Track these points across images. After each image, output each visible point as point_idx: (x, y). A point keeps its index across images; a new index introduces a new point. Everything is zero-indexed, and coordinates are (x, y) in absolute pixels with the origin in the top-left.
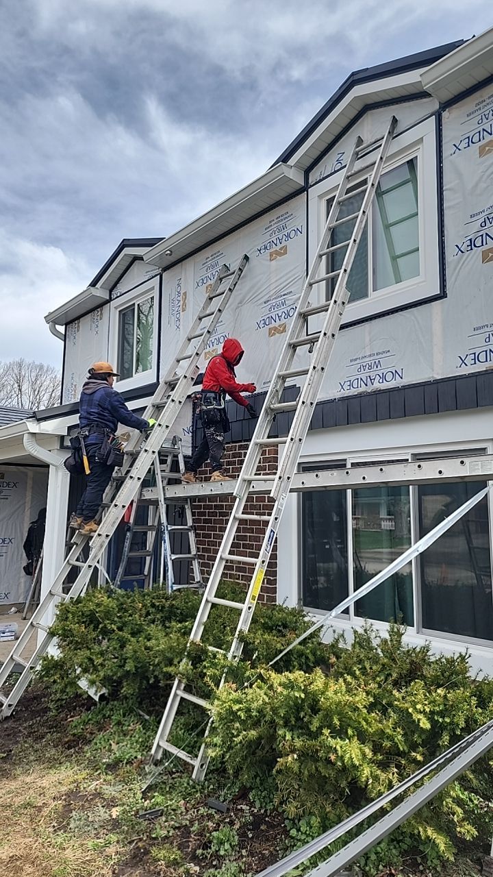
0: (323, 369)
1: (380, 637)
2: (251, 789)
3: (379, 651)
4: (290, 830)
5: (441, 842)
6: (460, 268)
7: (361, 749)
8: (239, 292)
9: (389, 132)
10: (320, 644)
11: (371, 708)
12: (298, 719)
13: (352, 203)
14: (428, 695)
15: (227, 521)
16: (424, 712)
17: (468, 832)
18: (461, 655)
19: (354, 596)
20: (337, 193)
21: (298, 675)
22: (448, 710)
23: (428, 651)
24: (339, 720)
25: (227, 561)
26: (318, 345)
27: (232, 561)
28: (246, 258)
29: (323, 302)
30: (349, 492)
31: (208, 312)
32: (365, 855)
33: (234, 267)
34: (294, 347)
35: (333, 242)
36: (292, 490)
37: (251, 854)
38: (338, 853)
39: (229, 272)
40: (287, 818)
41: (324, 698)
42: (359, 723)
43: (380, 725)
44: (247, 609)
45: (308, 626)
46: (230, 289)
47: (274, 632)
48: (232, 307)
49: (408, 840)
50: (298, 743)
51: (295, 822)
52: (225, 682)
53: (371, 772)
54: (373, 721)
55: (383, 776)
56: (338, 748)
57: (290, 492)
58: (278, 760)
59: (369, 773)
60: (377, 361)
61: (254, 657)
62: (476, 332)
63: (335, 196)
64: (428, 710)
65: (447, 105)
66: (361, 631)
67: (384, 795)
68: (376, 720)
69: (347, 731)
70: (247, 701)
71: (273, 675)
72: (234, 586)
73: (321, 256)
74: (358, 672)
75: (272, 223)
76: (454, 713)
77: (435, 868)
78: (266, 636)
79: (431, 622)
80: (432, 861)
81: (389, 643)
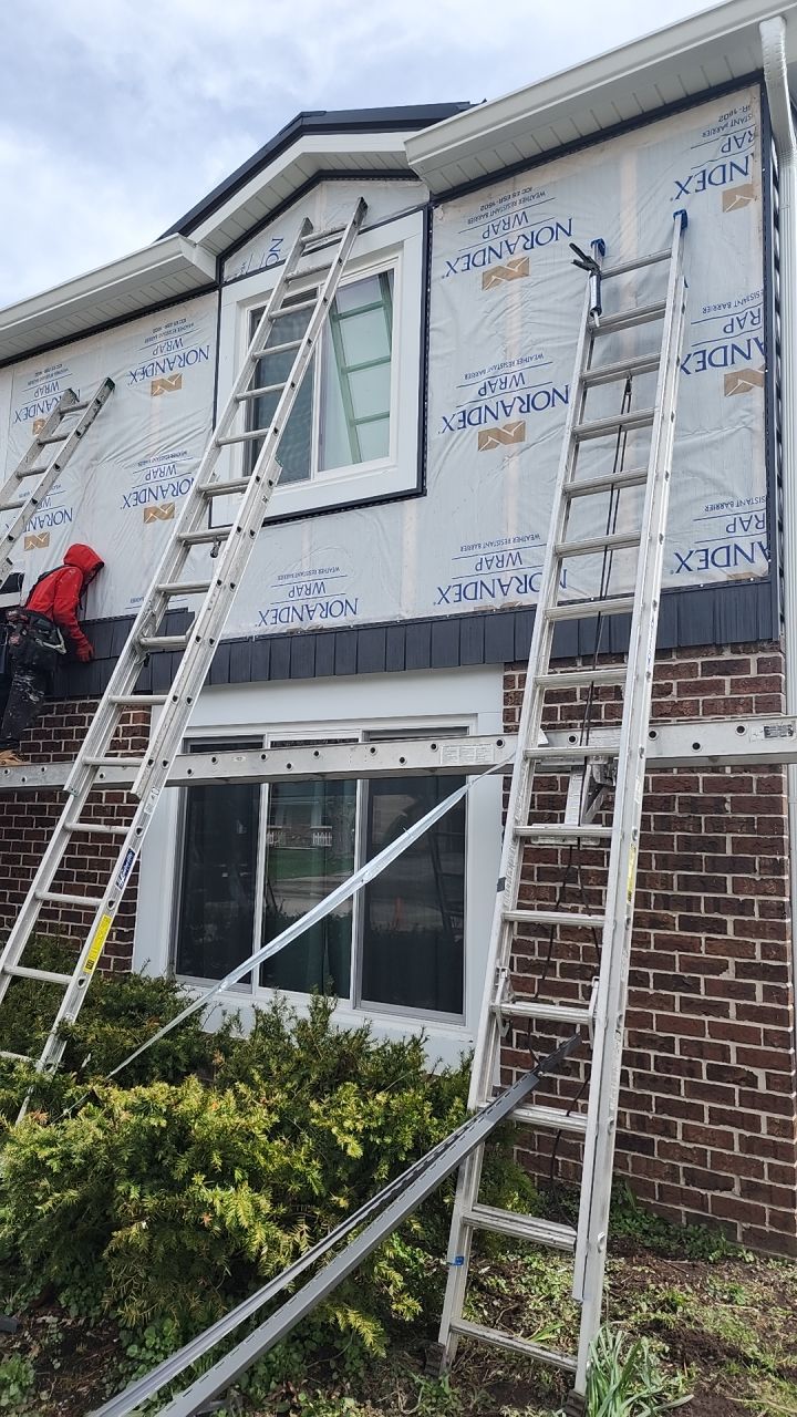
0: (232, 586)
1: (296, 1017)
2: (64, 1286)
3: (294, 1040)
4: (127, 1347)
5: (368, 1330)
6: (447, 454)
7: (252, 1200)
8: (94, 441)
9: (354, 222)
10: (200, 1034)
11: (273, 1133)
12: (153, 1162)
13: (291, 325)
14: (362, 1104)
15: (51, 834)
16: (353, 1132)
17: (409, 1308)
18: (414, 1038)
19: (261, 954)
20: (268, 303)
21: (159, 1090)
22: (391, 1123)
23: (366, 1035)
24: (222, 1157)
25: (46, 903)
26: (226, 546)
27: (56, 904)
28: (110, 384)
29: (238, 476)
30: (265, 788)
31: (35, 466)
32: (250, 1370)
33: (88, 394)
34: (186, 544)
35: (258, 381)
36: (170, 784)
37: (56, 1396)
38: (205, 1375)
39: (77, 404)
40: (124, 1328)
41: (199, 1124)
42: (254, 1158)
43: (286, 1159)
44: (76, 984)
45: (179, 1006)
46: (78, 433)
47: (123, 1019)
48: (80, 463)
49: (318, 1335)
50: (150, 1203)
51: (136, 1335)
52: (27, 1111)
53: (267, 1235)
54: (276, 1156)
55: (285, 1240)
56: (217, 1203)
57: (166, 786)
58: (115, 1234)
59: (264, 1236)
60: (319, 582)
61: (83, 1065)
62: (464, 553)
63: (264, 307)
64: (360, 1127)
65: (441, 198)
66: (267, 1010)
67: (286, 1270)
68: (279, 1151)
69: (233, 1174)
70: (65, 1141)
71: (115, 1092)
72: (55, 946)
73: (237, 401)
74: (257, 1077)
75: (158, 333)
76: (398, 1128)
77: (355, 1374)
78: (108, 1028)
79: (374, 991)
80: (351, 1363)
81: (309, 1026)
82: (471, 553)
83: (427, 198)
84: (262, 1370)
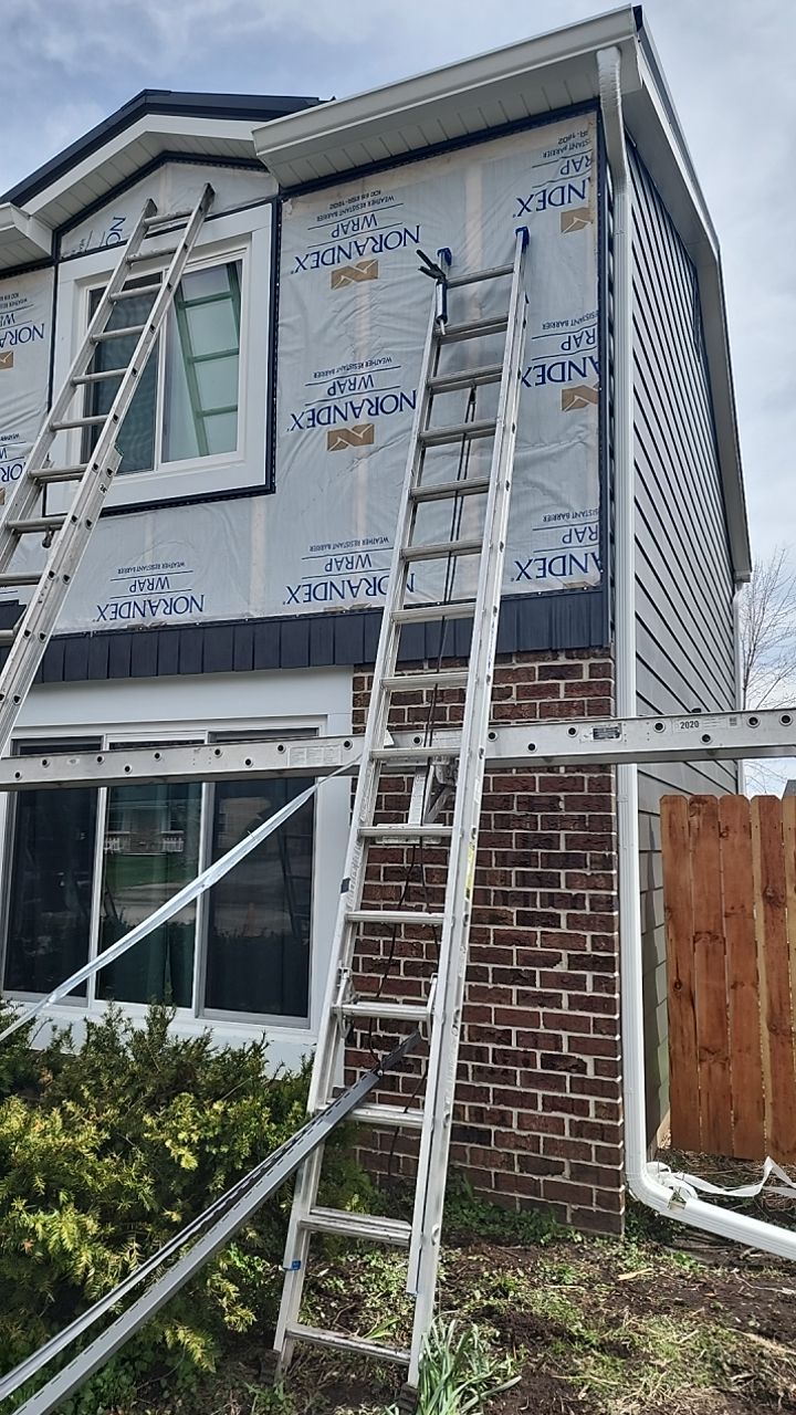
0: (66, 578)
1: (132, 1029)
3: (129, 1052)
5: (198, 1345)
6: (297, 452)
7: (78, 1222)
9: (200, 208)
10: (26, 1052)
11: (102, 1151)
13: (133, 307)
14: (198, 1114)
16: (188, 1144)
18: (254, 1044)
20: (109, 284)
22: (228, 1131)
23: (206, 1044)
24: (45, 1180)
26: (59, 536)
29: (75, 462)
30: (103, 792)
34: (16, 532)
35: (98, 363)
41: (21, 1147)
42: (82, 1177)
43: (116, 1176)
45: (4, 1024)
49: (149, 1355)
53: (94, 1257)
54: (106, 1173)
55: (113, 1259)
56: (39, 1227)
59: (90, 1257)
60: (163, 578)
62: (314, 553)
63: (105, 288)
64: (195, 1138)
65: (290, 192)
66: (100, 1022)
67: (113, 1290)
68: (108, 1169)
69: (58, 1195)
73: (74, 384)
74: (86, 1094)
76: (235, 1136)
77: (187, 1390)
79: (218, 999)
80: (184, 1379)
81: (146, 1037)
82: (321, 553)
83: (276, 191)
84: (89, 1396)
